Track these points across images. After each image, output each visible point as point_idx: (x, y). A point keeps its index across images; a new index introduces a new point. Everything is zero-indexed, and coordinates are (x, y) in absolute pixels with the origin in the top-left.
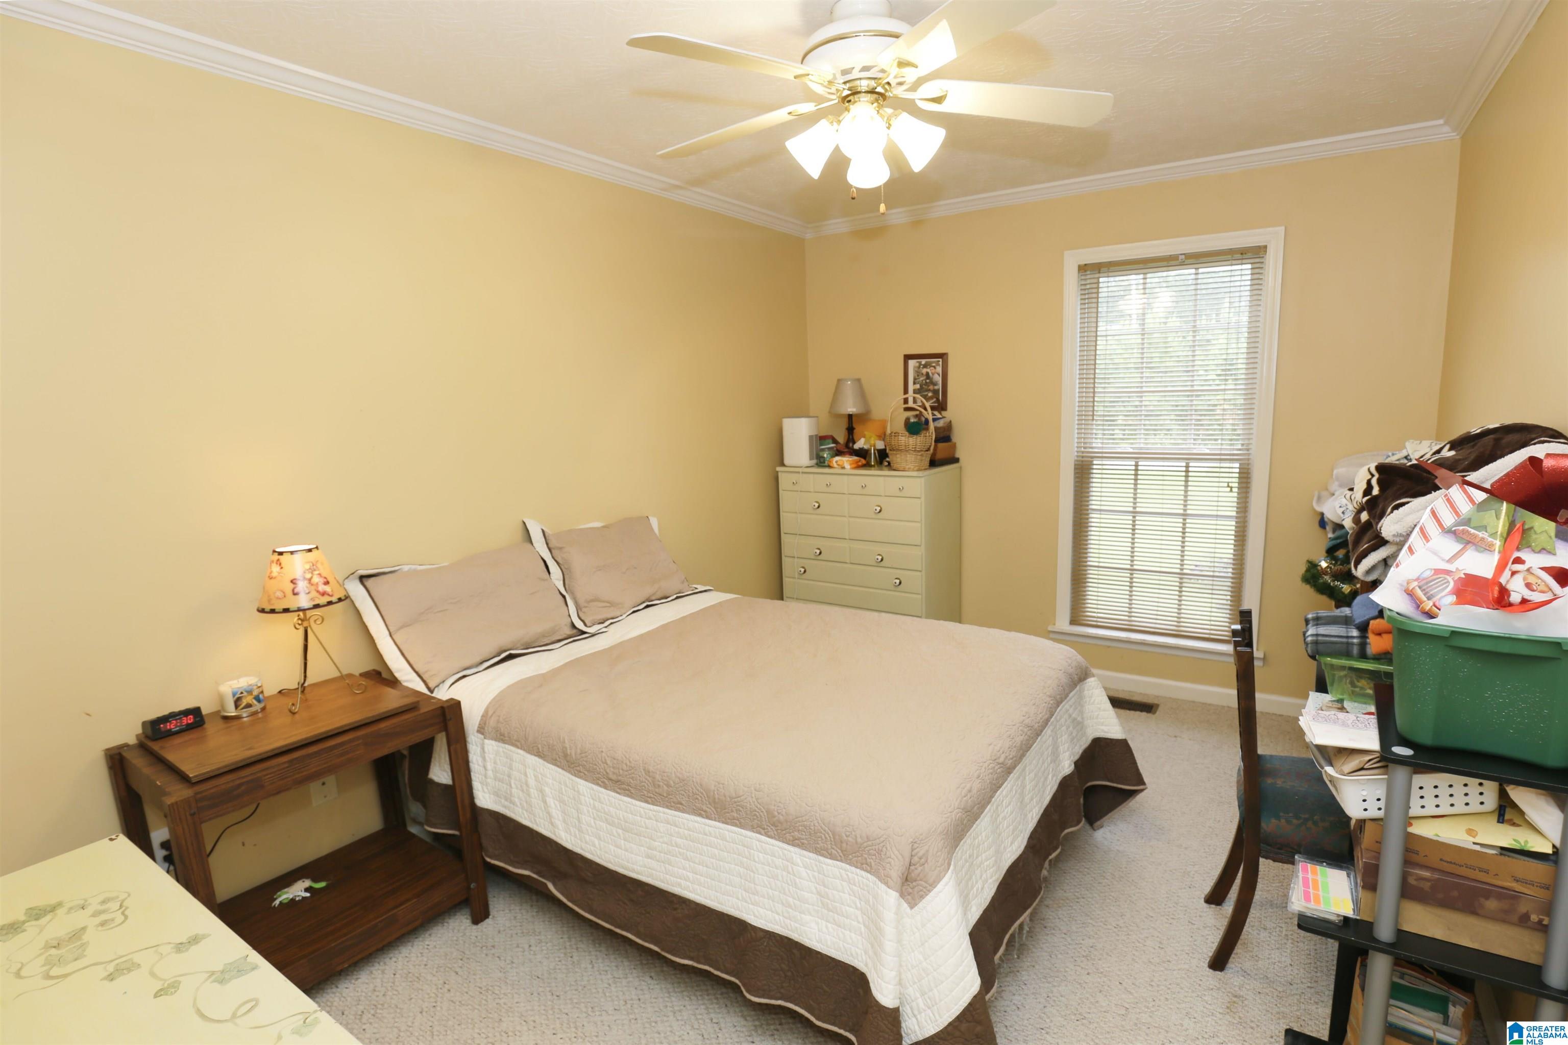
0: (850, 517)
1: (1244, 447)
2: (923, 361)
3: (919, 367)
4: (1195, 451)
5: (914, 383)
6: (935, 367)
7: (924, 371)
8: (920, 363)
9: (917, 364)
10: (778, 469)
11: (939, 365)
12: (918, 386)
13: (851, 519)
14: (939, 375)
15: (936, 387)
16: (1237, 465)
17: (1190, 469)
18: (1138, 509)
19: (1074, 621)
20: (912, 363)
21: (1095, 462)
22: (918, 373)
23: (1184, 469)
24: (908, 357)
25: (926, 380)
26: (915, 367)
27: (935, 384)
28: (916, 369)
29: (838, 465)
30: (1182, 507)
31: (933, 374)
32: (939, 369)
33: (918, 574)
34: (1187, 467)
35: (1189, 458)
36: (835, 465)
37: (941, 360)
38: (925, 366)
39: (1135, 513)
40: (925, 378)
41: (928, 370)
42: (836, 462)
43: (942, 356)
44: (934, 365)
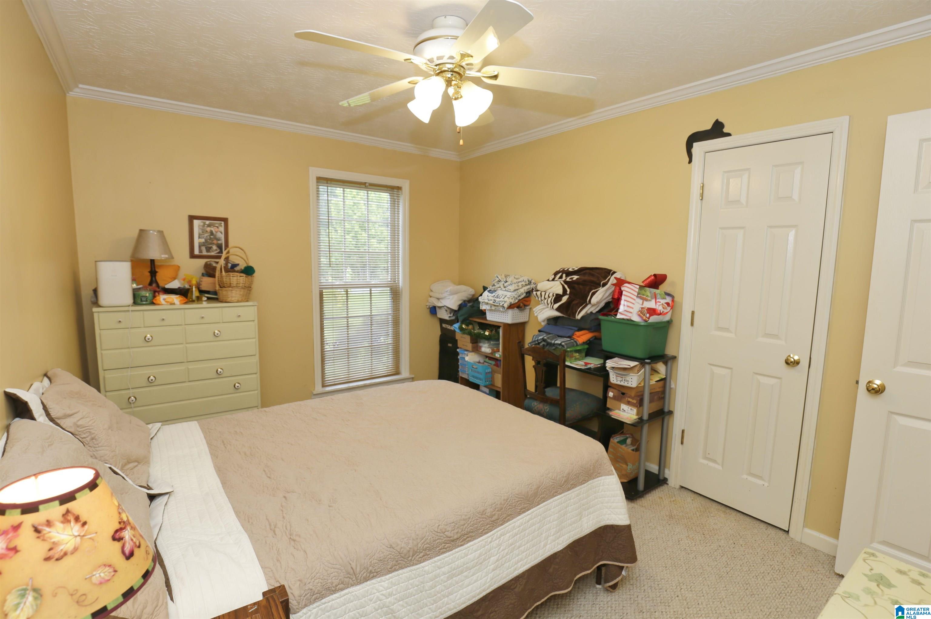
0: (187, 343)
1: (392, 280)
2: (208, 222)
3: (204, 226)
4: (373, 283)
5: (199, 238)
6: (218, 227)
7: (209, 229)
8: (205, 224)
9: (202, 224)
10: (95, 310)
11: (221, 226)
12: (203, 240)
13: (188, 345)
14: (222, 233)
15: (219, 242)
16: (389, 289)
17: (372, 292)
18: (349, 315)
19: (324, 386)
20: (196, 223)
21: (324, 291)
22: (204, 231)
23: (369, 292)
24: (192, 218)
25: (210, 236)
26: (199, 226)
27: (219, 239)
28: (201, 227)
29: (166, 302)
30: (369, 311)
31: (216, 232)
32: (222, 229)
33: (254, 376)
34: (371, 291)
35: (371, 287)
36: (163, 302)
37: (223, 222)
38: (209, 226)
39: (347, 318)
40: (209, 234)
41: (212, 229)
42: (164, 299)
43: (225, 220)
44: (217, 225)
